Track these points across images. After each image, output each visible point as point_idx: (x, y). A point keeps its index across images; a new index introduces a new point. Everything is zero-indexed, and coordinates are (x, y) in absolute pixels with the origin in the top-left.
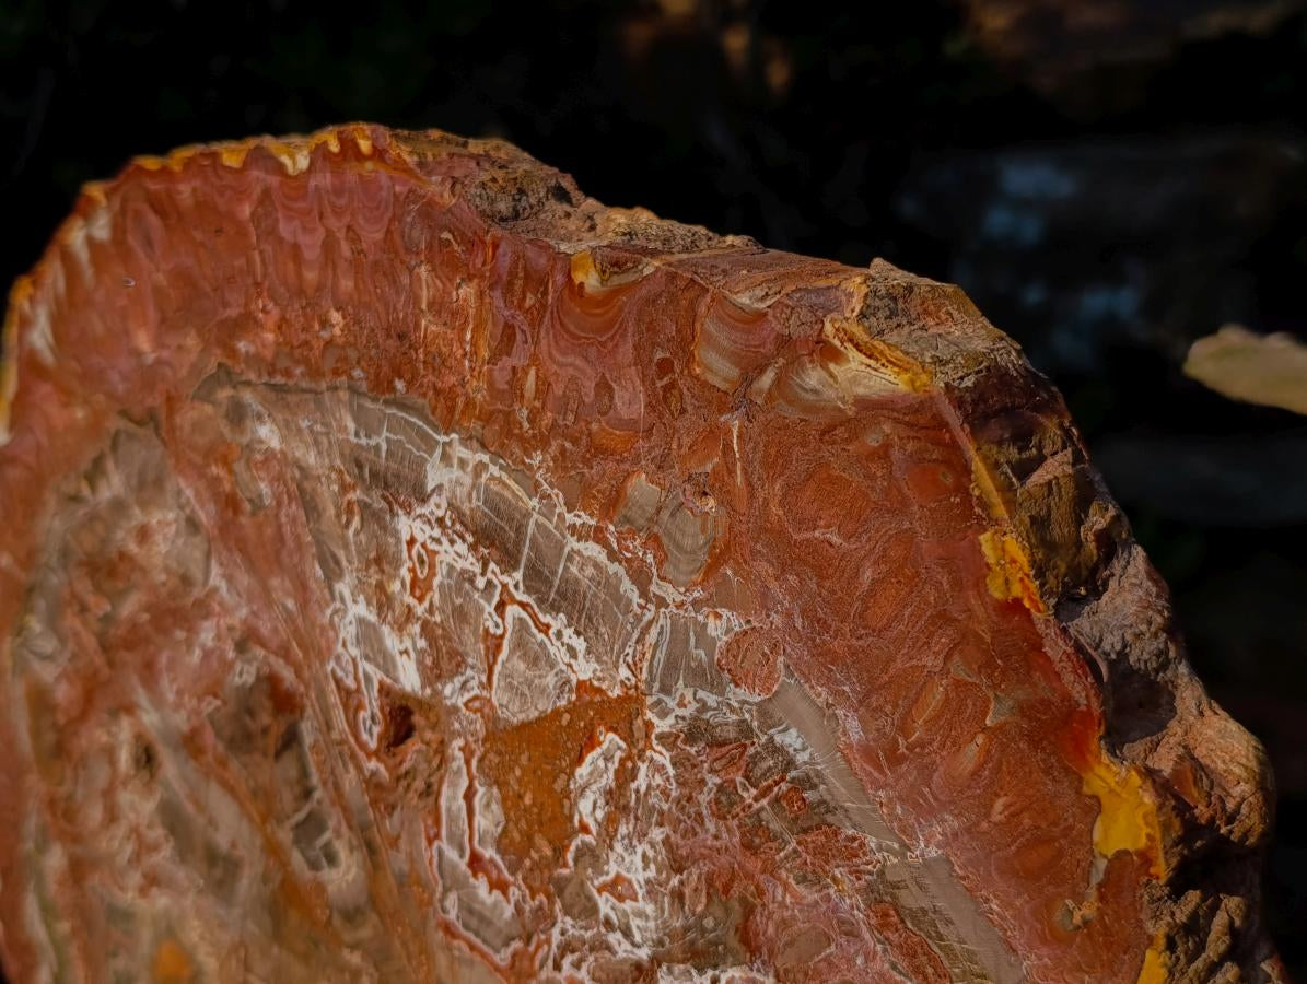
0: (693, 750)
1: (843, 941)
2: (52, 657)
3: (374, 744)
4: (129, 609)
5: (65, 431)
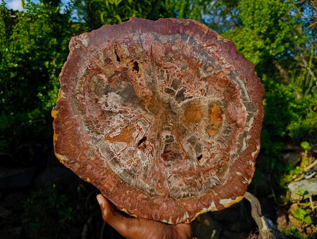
0: (100, 132)
2: (214, 179)
3: (151, 147)
4: (191, 178)
5: (189, 203)
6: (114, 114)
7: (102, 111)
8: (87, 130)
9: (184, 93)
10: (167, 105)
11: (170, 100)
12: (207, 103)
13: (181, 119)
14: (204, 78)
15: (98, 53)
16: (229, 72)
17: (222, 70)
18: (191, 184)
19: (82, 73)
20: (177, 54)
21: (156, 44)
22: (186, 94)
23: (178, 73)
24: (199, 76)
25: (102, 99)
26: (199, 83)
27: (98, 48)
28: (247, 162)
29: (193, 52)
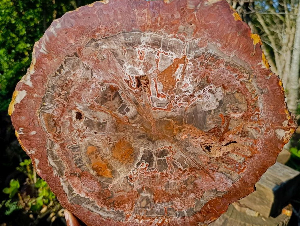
0: (195, 60)
1: (223, 73)
2: (51, 108)
3: (135, 87)
4: (71, 91)
5: (51, 65)
6: (197, 89)
7: (210, 82)
8: (210, 51)
9: (148, 163)
10: (154, 139)
11: (155, 147)
12: (119, 173)
13: (130, 138)
14: (142, 192)
15: (260, 133)
16: (124, 215)
17: (132, 211)
18: (67, 85)
19: (260, 102)
20: (184, 193)
21: (211, 185)
22: (145, 164)
23: (169, 177)
24: (147, 189)
25: (221, 94)
26: (142, 183)
27: (264, 138)
28: (36, 150)
29: (172, 206)
